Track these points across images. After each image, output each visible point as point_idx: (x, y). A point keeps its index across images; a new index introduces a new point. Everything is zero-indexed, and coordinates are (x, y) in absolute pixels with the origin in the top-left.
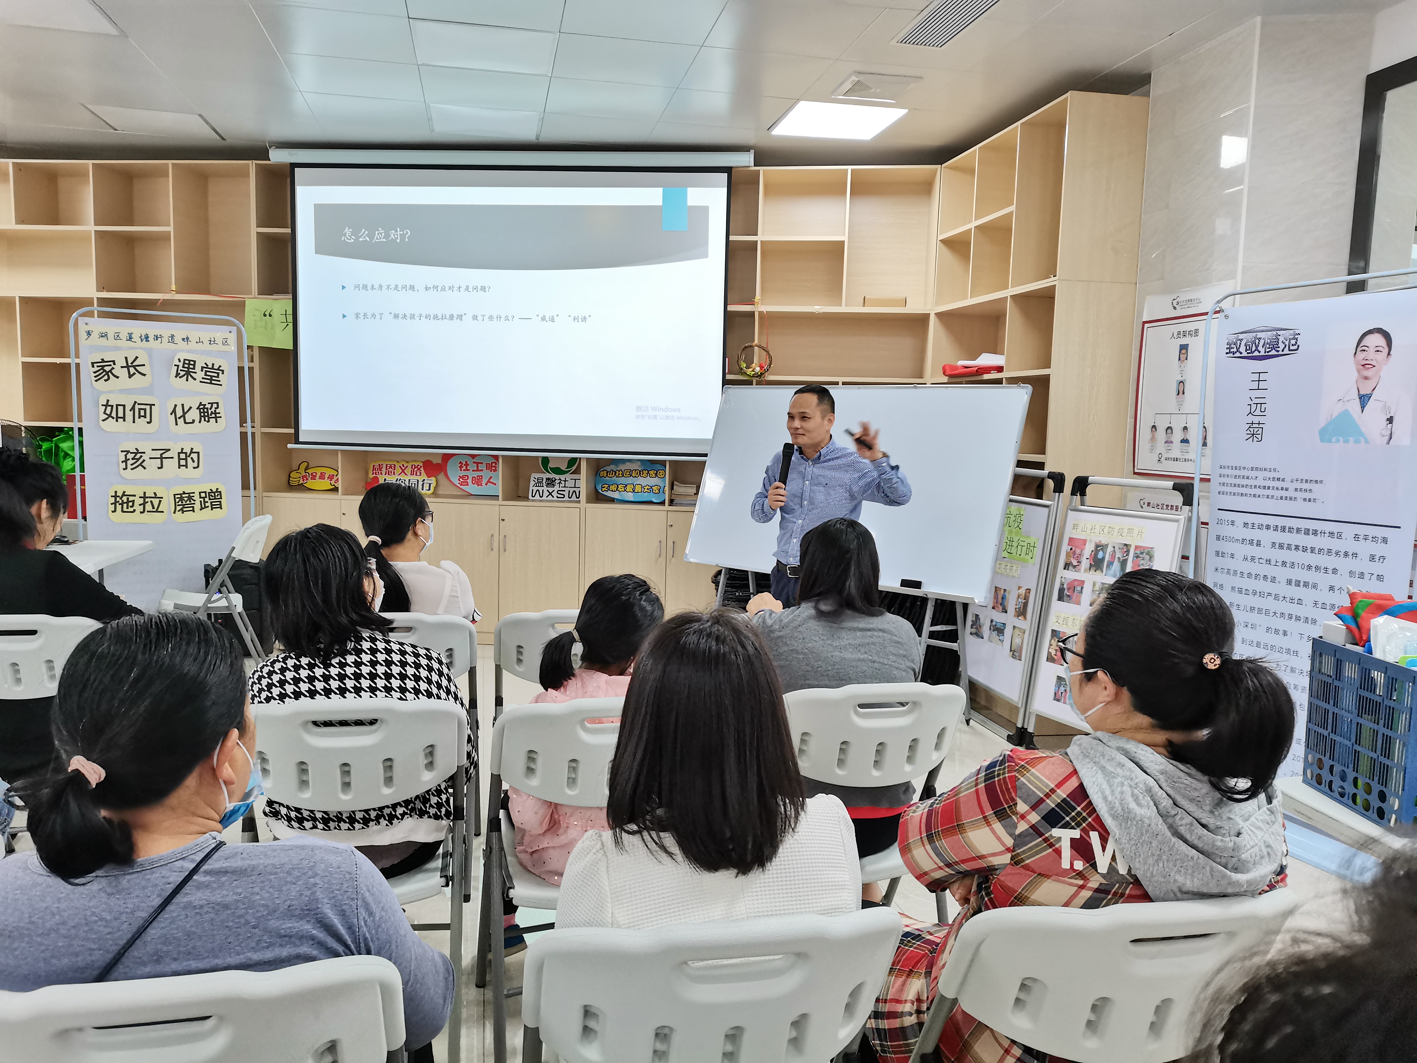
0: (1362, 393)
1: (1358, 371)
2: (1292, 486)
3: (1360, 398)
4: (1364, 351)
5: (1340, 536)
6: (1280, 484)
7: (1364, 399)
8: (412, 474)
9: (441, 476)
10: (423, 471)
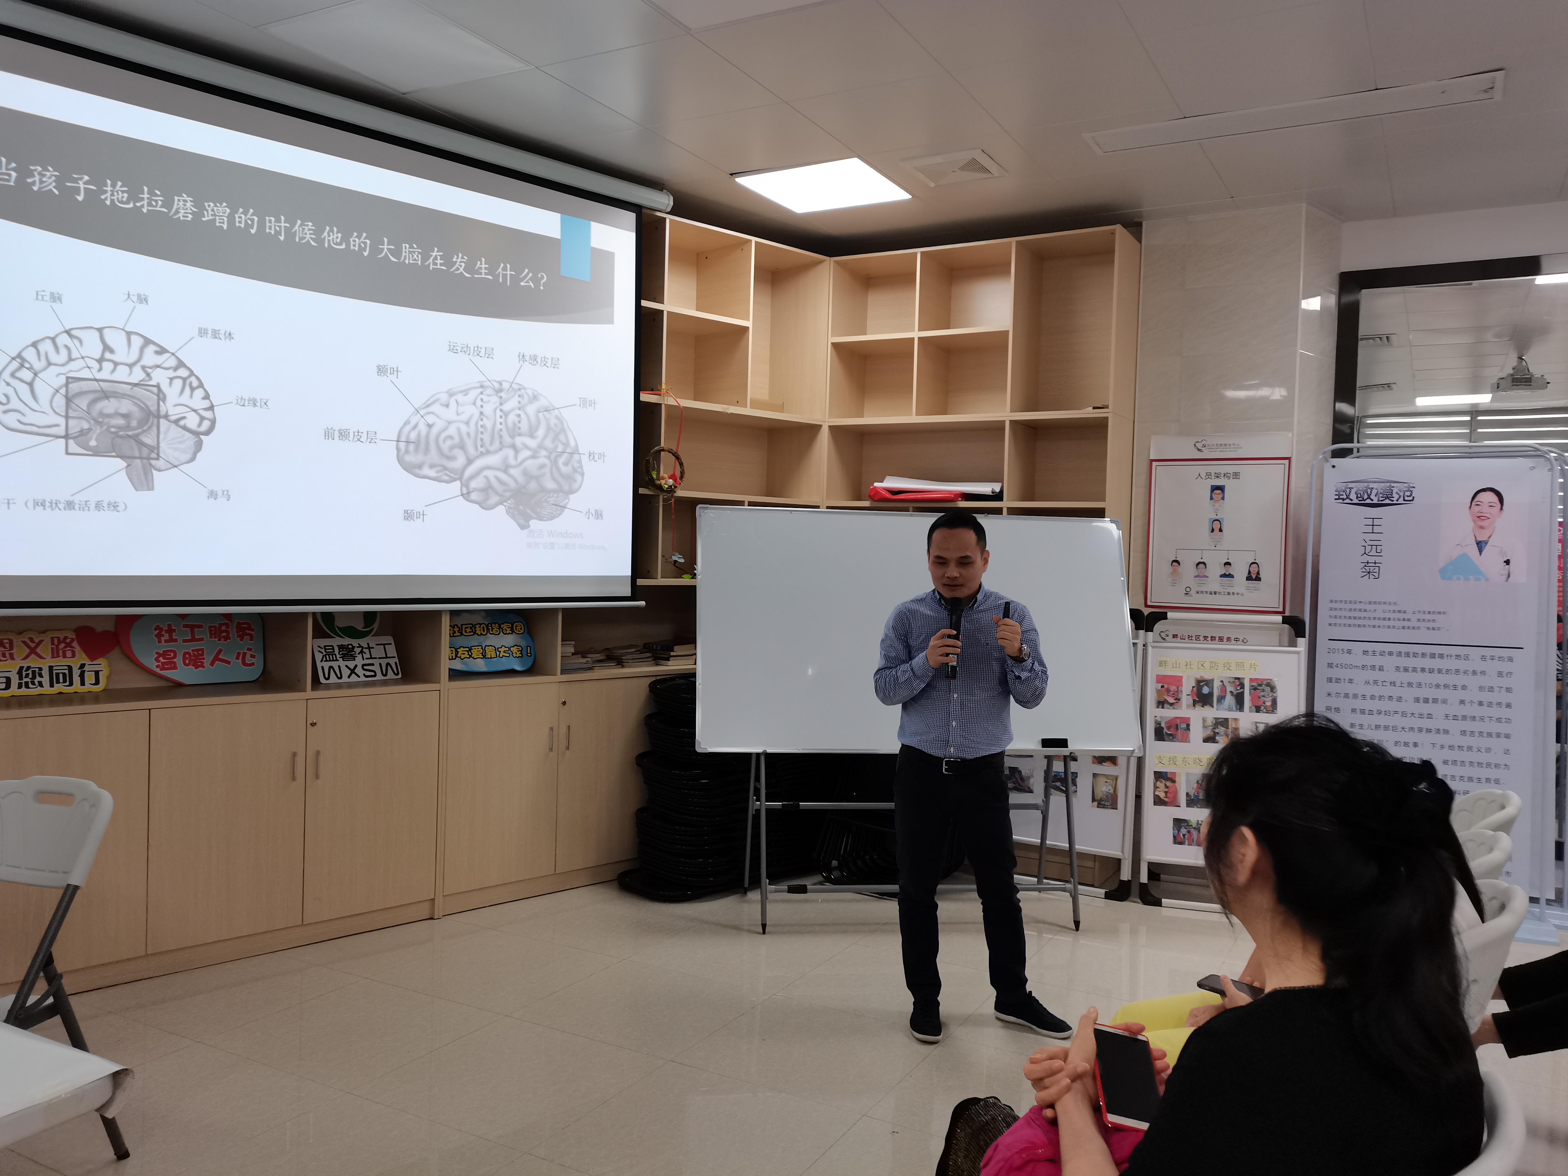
0: (1479, 539)
1: (1474, 521)
2: (1414, 618)
3: (1477, 544)
4: (1478, 505)
5: (1466, 657)
6: (1402, 616)
7: (1481, 545)
8: (55, 654)
9: (116, 653)
10: (78, 649)
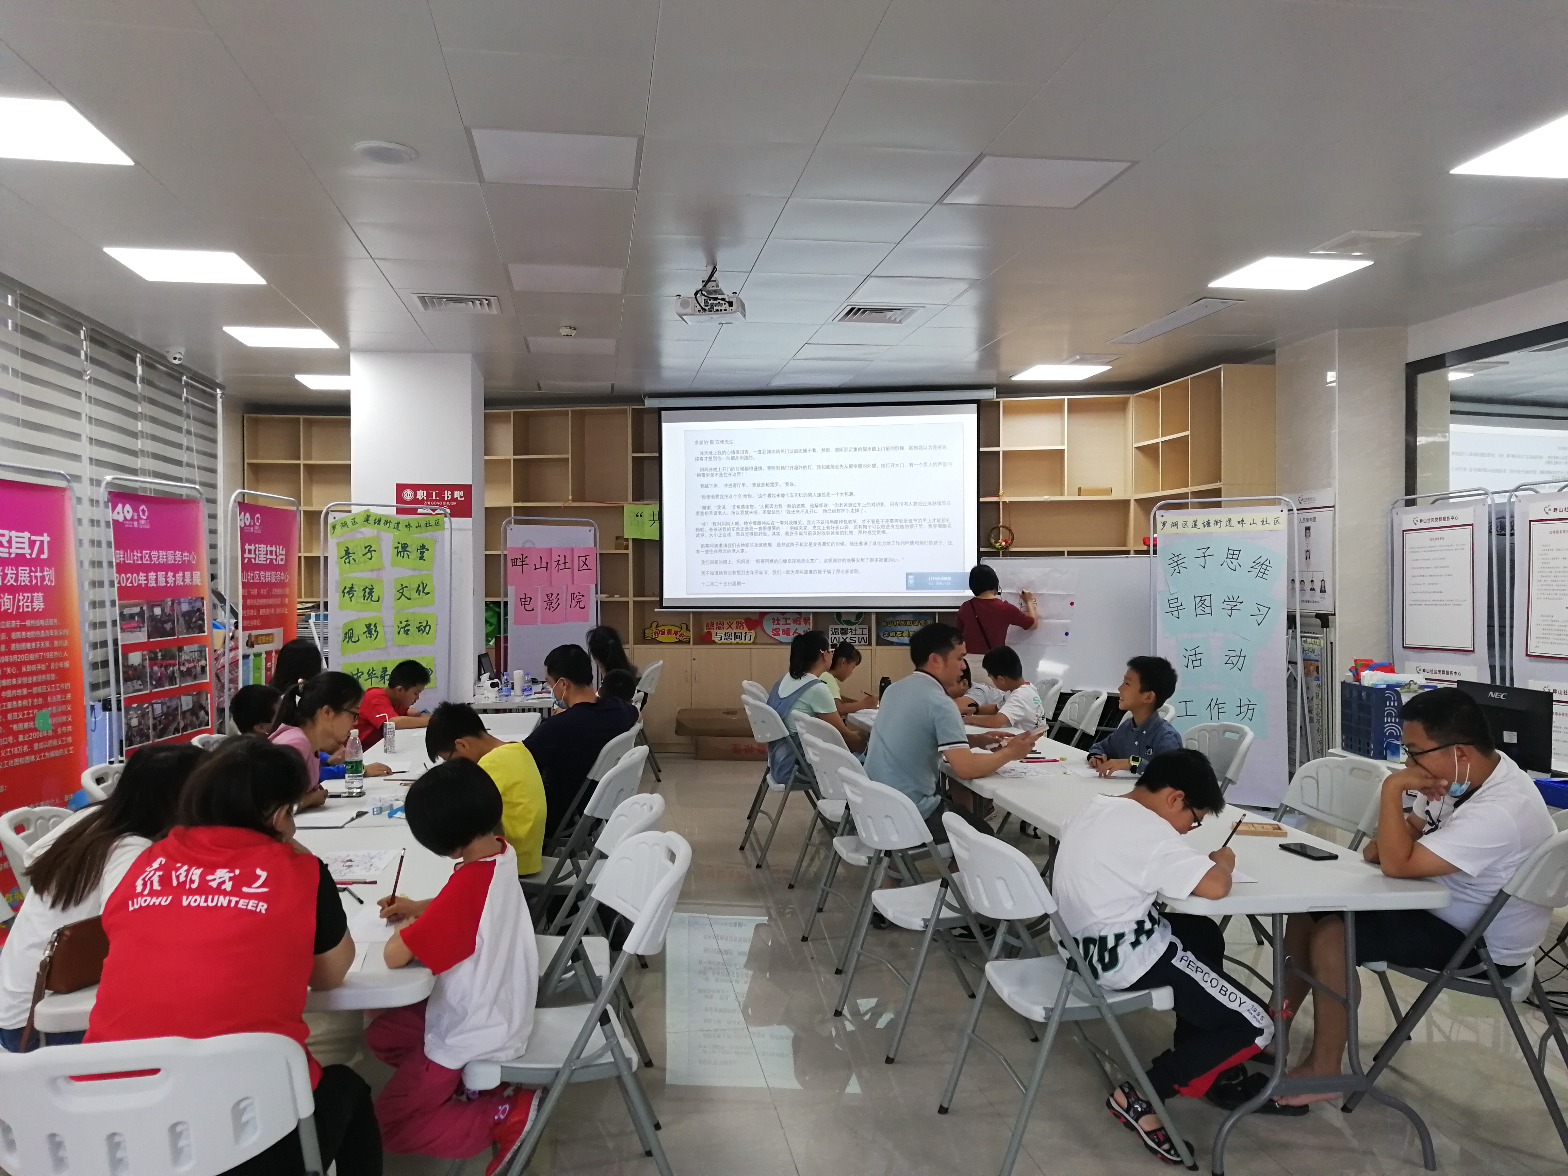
8: (737, 628)
9: (759, 629)
10: (745, 626)
